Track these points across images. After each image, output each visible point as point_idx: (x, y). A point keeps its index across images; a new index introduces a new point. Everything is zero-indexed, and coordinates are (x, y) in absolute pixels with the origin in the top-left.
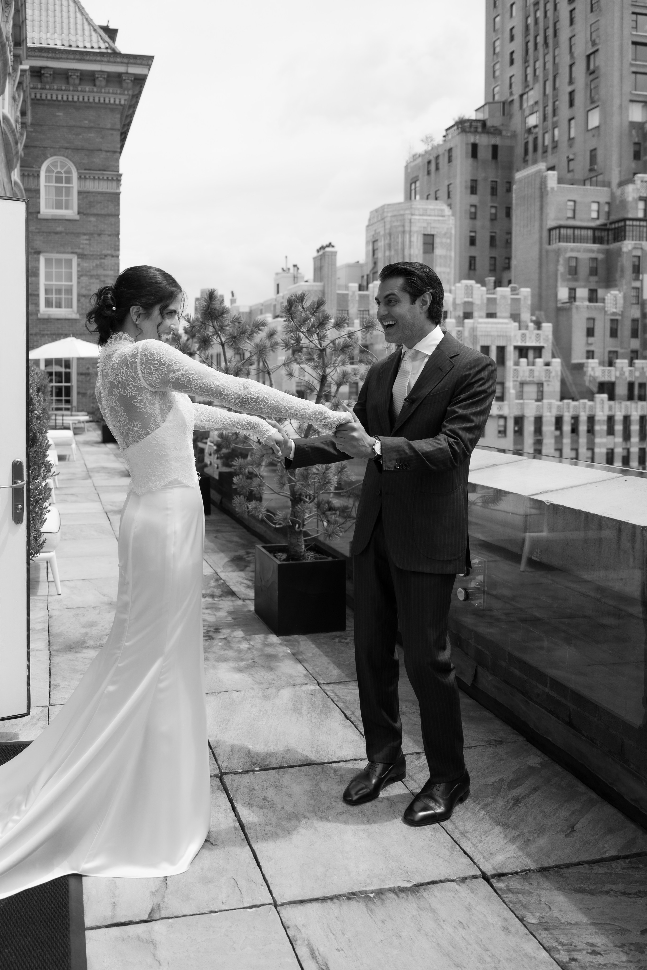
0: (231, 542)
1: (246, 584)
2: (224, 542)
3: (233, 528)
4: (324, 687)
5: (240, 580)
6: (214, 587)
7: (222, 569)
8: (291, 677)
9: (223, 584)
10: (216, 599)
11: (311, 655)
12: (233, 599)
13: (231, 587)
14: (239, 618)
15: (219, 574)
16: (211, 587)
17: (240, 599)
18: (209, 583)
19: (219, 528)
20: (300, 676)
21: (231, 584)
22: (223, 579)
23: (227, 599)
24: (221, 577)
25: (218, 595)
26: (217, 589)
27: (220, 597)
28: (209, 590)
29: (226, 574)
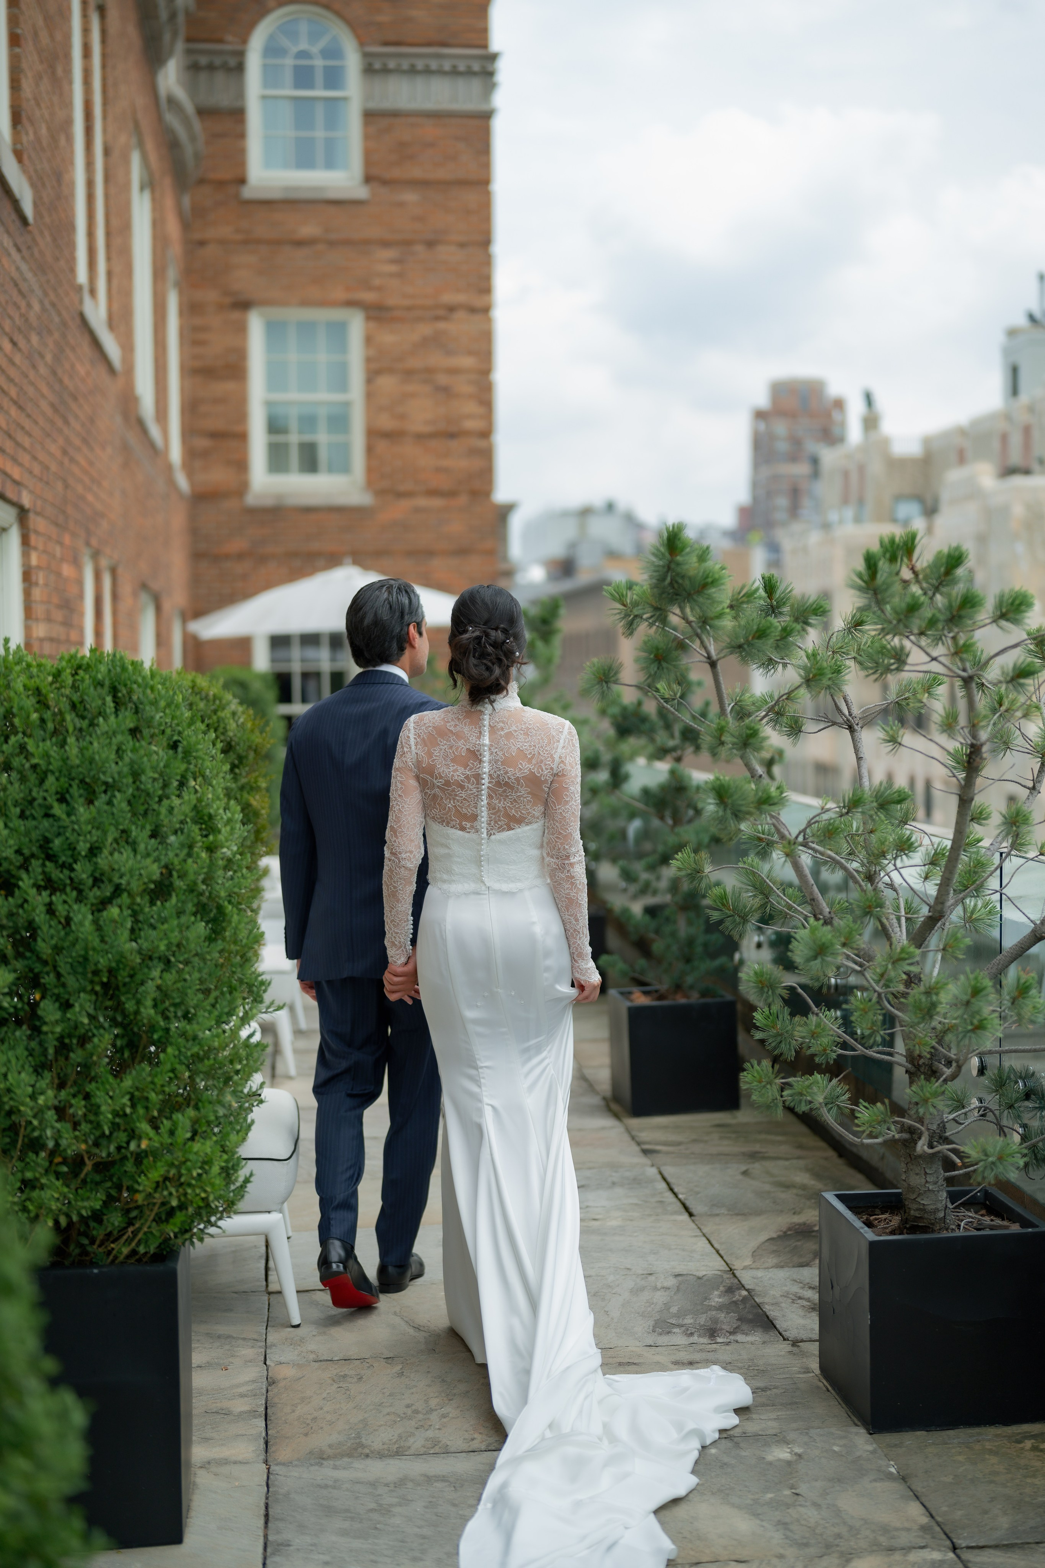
0: (787, 1186)
1: (808, 1300)
2: (767, 1187)
3: (800, 1147)
4: (967, 1555)
5: (795, 1289)
6: (720, 1308)
7: (748, 1262)
8: (885, 1529)
9: (745, 1299)
10: (719, 1340)
11: (949, 1479)
12: (766, 1337)
13: (767, 1308)
14: (776, 1387)
15: (737, 1273)
16: (710, 1308)
17: (784, 1339)
18: (706, 1298)
19: (757, 1147)
20: (908, 1530)
21: (766, 1300)
22: (747, 1287)
23: (750, 1338)
24: (743, 1282)
25: (726, 1327)
26: (728, 1313)
27: (731, 1333)
28: (704, 1316)
29: (760, 1274)
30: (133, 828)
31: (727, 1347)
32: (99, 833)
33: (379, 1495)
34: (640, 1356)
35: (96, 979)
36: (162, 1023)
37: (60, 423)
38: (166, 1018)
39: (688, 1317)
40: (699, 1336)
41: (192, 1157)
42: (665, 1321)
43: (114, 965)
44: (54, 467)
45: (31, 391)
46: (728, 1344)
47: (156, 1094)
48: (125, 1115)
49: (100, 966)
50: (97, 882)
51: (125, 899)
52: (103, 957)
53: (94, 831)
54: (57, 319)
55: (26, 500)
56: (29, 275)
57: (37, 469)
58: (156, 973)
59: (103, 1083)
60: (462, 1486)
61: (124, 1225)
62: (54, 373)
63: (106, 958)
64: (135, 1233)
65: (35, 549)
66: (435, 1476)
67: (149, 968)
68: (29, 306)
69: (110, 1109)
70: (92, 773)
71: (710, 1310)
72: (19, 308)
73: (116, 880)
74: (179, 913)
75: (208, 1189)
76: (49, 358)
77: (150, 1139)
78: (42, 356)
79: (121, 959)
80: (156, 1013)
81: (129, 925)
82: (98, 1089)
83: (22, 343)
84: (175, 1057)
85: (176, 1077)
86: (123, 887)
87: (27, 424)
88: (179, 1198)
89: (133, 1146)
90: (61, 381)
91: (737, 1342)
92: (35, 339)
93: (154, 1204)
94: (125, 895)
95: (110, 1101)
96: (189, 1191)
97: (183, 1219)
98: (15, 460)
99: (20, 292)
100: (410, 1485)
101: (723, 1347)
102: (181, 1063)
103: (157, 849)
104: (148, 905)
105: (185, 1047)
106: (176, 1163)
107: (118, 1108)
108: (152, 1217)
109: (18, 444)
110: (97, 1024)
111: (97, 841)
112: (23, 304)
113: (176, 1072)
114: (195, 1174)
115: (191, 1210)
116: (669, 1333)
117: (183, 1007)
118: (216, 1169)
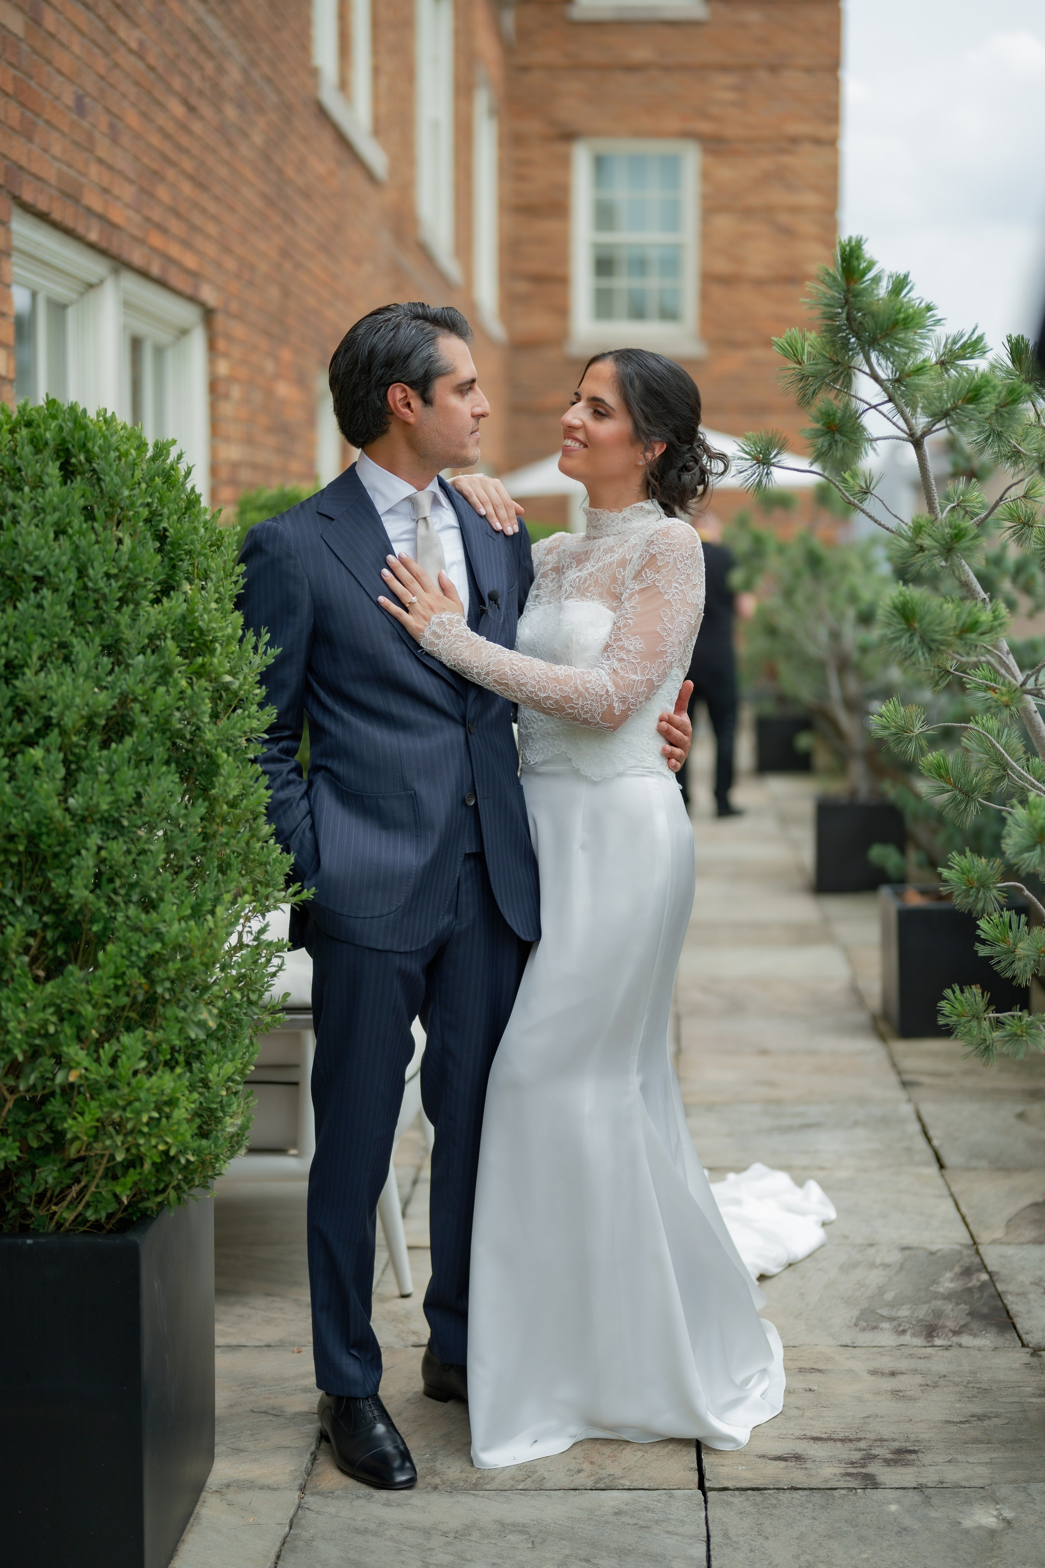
6: (949, 1297)
7: (998, 1231)
9: (983, 1286)
10: (938, 1342)
12: (1000, 1341)
13: (1009, 1300)
15: (983, 1249)
16: (936, 1296)
17: (1023, 1345)
18: (933, 1282)
21: (1011, 1288)
22: (990, 1268)
23: (978, 1342)
24: (987, 1261)
25: (951, 1324)
26: (957, 1304)
27: (956, 1333)
28: (926, 1306)
29: (1010, 1251)
30: (75, 641)
31: (946, 1353)
32: (18, 645)
33: (430, 1549)
34: (829, 1359)
35: (11, 846)
36: (105, 911)
37: (277, 219)
38: (110, 903)
39: (905, 1307)
40: (914, 1335)
41: (143, 1095)
42: (873, 1312)
43: (33, 827)
44: (263, 267)
45: (223, 171)
46: (947, 1348)
47: (94, 1006)
48: (47, 1035)
49: (12, 830)
50: (19, 714)
51: (54, 736)
52: (15, 816)
53: (11, 642)
54: (273, 98)
55: (209, 295)
56: (222, 34)
57: (231, 264)
58: (94, 840)
59: (15, 990)
60: (543, 1542)
61: (67, 1181)
62: (267, 158)
63: (20, 818)
64: (81, 1193)
65: (226, 355)
66: (513, 1525)
67: (88, 835)
68: (221, 70)
69: (24, 1027)
70: (15, 563)
71: (935, 1298)
72: (201, 68)
73: (44, 711)
74: (141, 759)
75: (169, 1140)
76: (258, 138)
77: (86, 1069)
78: (245, 135)
79: (44, 821)
80: (98, 898)
81: (62, 772)
82: (9, 999)
83: (206, 109)
84: (123, 957)
85: (124, 984)
86: (54, 721)
87: (212, 207)
88: (128, 1150)
89: (60, 1078)
90: (280, 172)
91: (960, 1346)
92: (231, 112)
93: (102, 1156)
94: (56, 731)
95: (22, 1016)
96: (141, 1141)
97: (137, 1178)
98: (187, 244)
99: (203, 49)
100: (476, 1536)
101: (941, 1353)
102: (132, 965)
103: (112, 670)
104: (97, 748)
105: (138, 943)
106: (121, 1103)
107: (35, 1026)
108: (100, 1173)
109: (193, 228)
110: (15, 909)
111: (16, 657)
112: (209, 67)
113: (126, 978)
114: (145, 1119)
115: (147, 1166)
116: (875, 1328)
117: (138, 890)
118: (180, 1113)
